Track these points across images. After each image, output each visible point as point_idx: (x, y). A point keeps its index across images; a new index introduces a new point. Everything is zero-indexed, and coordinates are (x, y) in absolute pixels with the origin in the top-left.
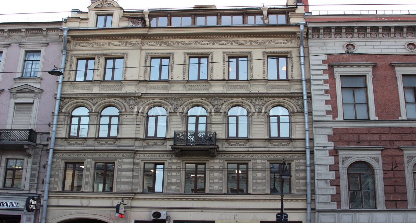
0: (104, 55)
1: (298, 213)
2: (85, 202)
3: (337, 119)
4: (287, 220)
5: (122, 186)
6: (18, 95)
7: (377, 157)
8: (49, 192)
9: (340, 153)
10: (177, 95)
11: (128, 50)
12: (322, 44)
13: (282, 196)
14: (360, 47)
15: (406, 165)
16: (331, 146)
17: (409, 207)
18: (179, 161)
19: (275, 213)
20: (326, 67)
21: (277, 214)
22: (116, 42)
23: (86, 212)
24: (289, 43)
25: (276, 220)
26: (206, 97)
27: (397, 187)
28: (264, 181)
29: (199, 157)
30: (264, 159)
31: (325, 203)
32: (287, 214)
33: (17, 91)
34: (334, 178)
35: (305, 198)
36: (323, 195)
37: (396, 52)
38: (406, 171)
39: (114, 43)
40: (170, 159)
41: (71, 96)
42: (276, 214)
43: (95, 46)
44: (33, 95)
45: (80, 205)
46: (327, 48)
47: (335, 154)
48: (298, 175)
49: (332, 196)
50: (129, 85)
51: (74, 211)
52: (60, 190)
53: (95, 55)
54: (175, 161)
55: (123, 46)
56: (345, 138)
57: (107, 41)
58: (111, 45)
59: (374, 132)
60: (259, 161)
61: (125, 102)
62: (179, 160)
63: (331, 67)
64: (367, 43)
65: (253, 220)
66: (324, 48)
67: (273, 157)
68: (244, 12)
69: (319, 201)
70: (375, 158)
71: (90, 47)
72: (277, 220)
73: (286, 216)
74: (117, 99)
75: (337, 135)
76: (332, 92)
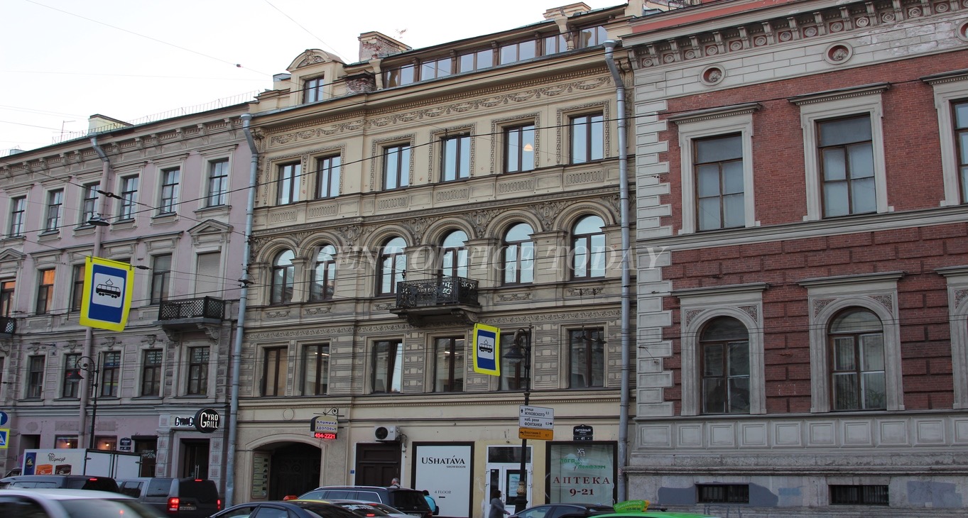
0: (311, 153)
1: (612, 424)
2: (288, 414)
3: (680, 232)
4: (592, 438)
5: (338, 385)
6: (202, 238)
7: (754, 307)
8: (239, 398)
9: (683, 302)
10: (417, 213)
11: (343, 141)
12: (658, 78)
13: (527, 395)
14: (731, 73)
15: (812, 320)
16: (667, 288)
17: (813, 410)
18: (421, 336)
19: (571, 425)
20: (663, 126)
21: (575, 428)
22: (328, 127)
23: (289, 430)
24: (605, 84)
25: (572, 440)
26: (463, 213)
27: (791, 368)
28: (554, 365)
29: (452, 326)
30: (554, 323)
31: (652, 405)
32: (591, 428)
33: (198, 232)
34: (670, 354)
36: (649, 389)
37: (804, 71)
38: (812, 333)
39: (325, 129)
40: (408, 332)
41: (269, 233)
42: (573, 427)
43: (299, 139)
44: (219, 237)
45: (281, 419)
46: (669, 84)
47: (674, 306)
48: (613, 351)
49: (666, 390)
50: (347, 204)
51: (273, 429)
52: (257, 394)
53: (299, 155)
54: (415, 335)
55: (339, 134)
56: (694, 270)
57: (315, 128)
58: (322, 135)
59: (751, 253)
60: (547, 327)
61: (342, 236)
62: (421, 333)
63: (673, 125)
64: (747, 62)
66: (663, 84)
67: (570, 318)
68: (535, 32)
69: (641, 402)
70: (750, 310)
71: (292, 142)
72: (575, 438)
73: (590, 430)
74: (332, 231)
75: (679, 266)
76: (672, 179)
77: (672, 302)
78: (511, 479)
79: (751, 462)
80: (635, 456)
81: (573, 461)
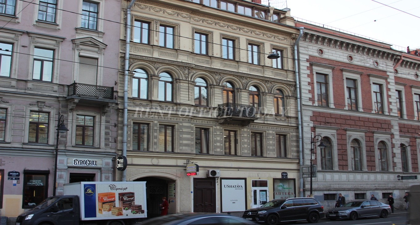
0: (161, 21)
1: (293, 172)
2: (155, 161)
3: (314, 105)
4: (287, 177)
5: (184, 148)
6: (81, 47)
7: (334, 135)
9: (317, 130)
10: (217, 70)
11: (180, 22)
12: (306, 47)
14: (326, 53)
15: (348, 141)
16: (312, 125)
17: (349, 170)
18: (221, 128)
19: (280, 172)
20: (308, 65)
21: (282, 173)
22: (169, 11)
23: (157, 170)
24: (285, 41)
25: (281, 178)
26: (237, 76)
27: (343, 156)
28: (274, 147)
29: (234, 126)
30: (273, 131)
32: (287, 173)
33: (80, 42)
34: (314, 148)
35: (298, 162)
36: (308, 160)
38: (348, 145)
39: (168, 11)
40: (215, 126)
41: (137, 57)
43: (152, 11)
44: (96, 49)
45: (151, 164)
46: (309, 50)
47: (314, 131)
48: (292, 144)
49: (313, 160)
50: (183, 55)
51: (147, 169)
53: (153, 20)
54: (218, 127)
55: (175, 17)
56: (319, 119)
57: (162, 8)
58: (166, 13)
59: (333, 117)
60: (271, 132)
61: (181, 70)
62: (221, 127)
63: (311, 65)
64: (330, 51)
65: (268, 177)
66: (307, 49)
67: (279, 129)
68: (254, 6)
69: (306, 164)
71: (147, 10)
72: (282, 177)
74: (175, 66)
75: (314, 117)
76: (311, 84)
77: (314, 129)
78: (261, 194)
79: (337, 186)
80: (307, 184)
81: (281, 186)
